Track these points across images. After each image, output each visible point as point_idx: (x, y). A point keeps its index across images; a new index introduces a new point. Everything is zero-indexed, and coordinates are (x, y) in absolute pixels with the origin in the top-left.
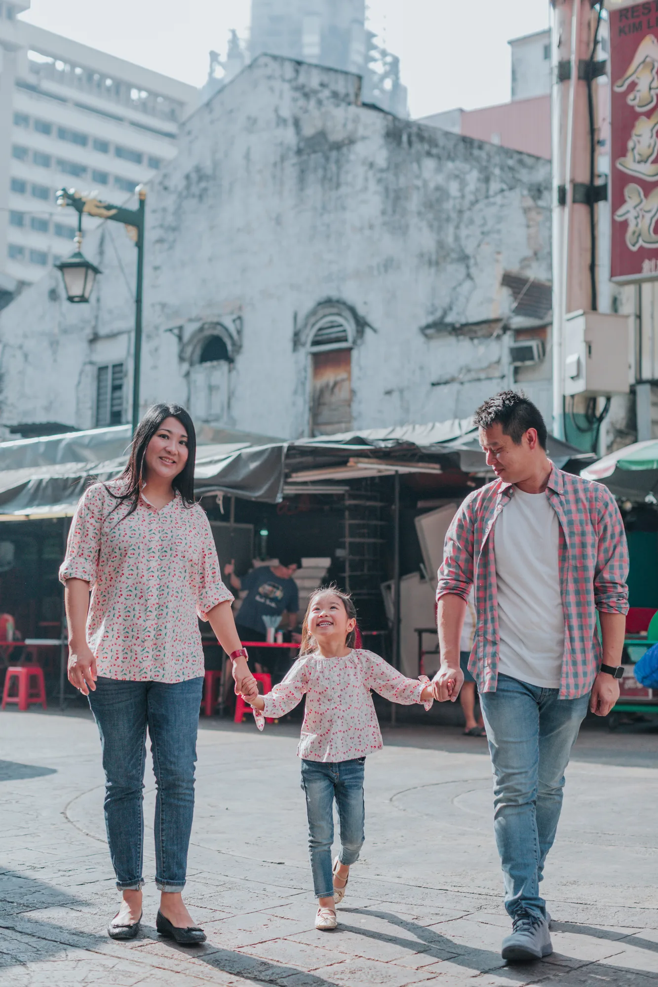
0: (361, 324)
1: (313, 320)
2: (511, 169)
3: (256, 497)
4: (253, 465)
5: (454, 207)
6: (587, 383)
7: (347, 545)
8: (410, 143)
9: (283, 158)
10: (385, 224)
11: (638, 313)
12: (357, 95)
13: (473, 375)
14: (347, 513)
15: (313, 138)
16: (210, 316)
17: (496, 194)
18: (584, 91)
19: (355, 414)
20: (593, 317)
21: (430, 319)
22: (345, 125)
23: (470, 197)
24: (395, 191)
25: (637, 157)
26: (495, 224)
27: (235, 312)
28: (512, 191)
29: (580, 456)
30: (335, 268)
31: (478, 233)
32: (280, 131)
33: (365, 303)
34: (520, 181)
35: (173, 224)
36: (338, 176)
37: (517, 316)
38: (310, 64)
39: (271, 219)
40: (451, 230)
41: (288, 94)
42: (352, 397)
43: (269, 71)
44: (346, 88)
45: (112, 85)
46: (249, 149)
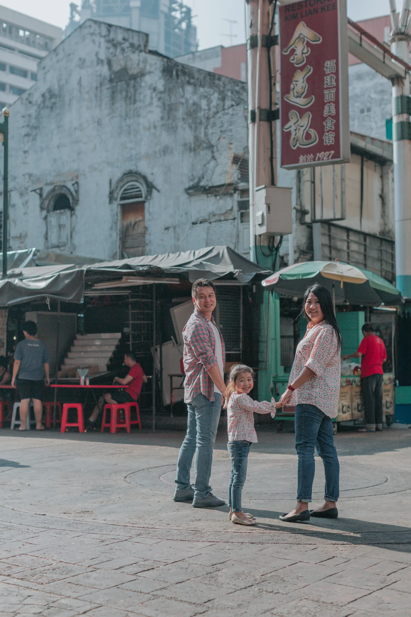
0: (150, 187)
1: (121, 184)
2: (238, 92)
3: (69, 300)
4: (67, 282)
5: (204, 116)
6: (267, 228)
7: (130, 325)
8: (177, 76)
9: (101, 84)
10: (163, 125)
11: (313, 180)
12: (146, 46)
13: (217, 218)
14: (130, 306)
15: (119, 72)
16: (59, 181)
17: (229, 108)
18: (265, 53)
19: (147, 242)
20: (272, 189)
21: (191, 184)
22: (138, 64)
23: (213, 110)
24: (169, 105)
25: (296, 94)
26: (229, 126)
27: (74, 179)
28: (238, 106)
29: (262, 272)
30: (134, 152)
31: (218, 131)
32: (99, 68)
33: (152, 174)
34: (243, 100)
35: (35, 125)
36: (135, 96)
37: (242, 182)
38: (117, 27)
39: (95, 122)
40: (203, 130)
41: (104, 45)
42: (145, 231)
43: (92, 30)
44: (139, 41)
45: (6, 27)
46: (80, 78)
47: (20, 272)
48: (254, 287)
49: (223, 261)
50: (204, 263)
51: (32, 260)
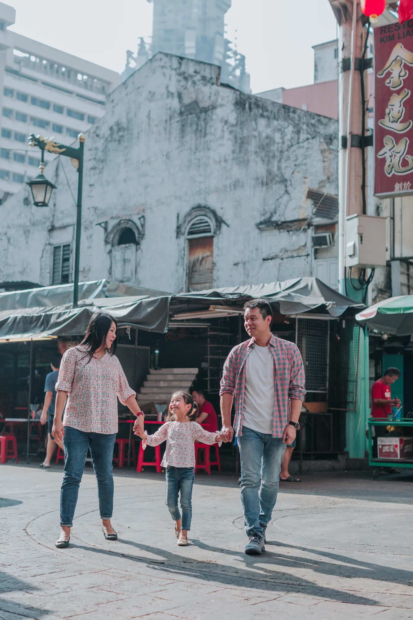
0: (220, 221)
1: (189, 219)
2: (313, 125)
3: (151, 330)
4: (149, 310)
5: (278, 149)
6: (360, 259)
7: (209, 360)
8: (250, 109)
9: (171, 118)
10: (234, 159)
11: (392, 216)
12: (217, 79)
13: (289, 254)
14: (209, 340)
15: (189, 105)
16: (124, 215)
17: (304, 141)
18: (358, 77)
19: (215, 278)
20: (363, 218)
21: (263, 219)
22: (210, 97)
23: (287, 143)
24: (241, 138)
25: (391, 118)
26: (303, 160)
27: (140, 213)
28: (314, 140)
29: (355, 305)
30: (203, 186)
31: (293, 165)
32: (169, 101)
33: (222, 208)
34: (319, 133)
35: (102, 158)
36: (205, 129)
37: (316, 217)
38: (188, 59)
39: (163, 155)
40: (276, 163)
41: (175, 77)
42: (213, 267)
43: (162, 63)
44: (211, 74)
45: (65, 71)
46: (150, 112)
47: (91, 303)
48: (344, 322)
49: (312, 293)
50: (293, 294)
51: (102, 292)
